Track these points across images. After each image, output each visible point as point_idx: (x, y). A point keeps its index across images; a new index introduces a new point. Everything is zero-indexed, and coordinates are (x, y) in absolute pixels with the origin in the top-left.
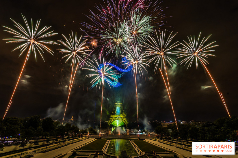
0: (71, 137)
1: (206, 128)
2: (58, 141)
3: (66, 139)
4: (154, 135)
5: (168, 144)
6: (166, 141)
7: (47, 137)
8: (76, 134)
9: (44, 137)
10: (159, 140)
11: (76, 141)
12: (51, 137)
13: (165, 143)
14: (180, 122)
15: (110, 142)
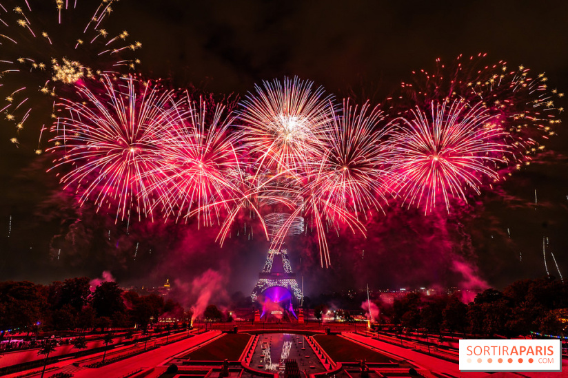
0: (166, 329)
1: (485, 305)
2: (131, 338)
3: (153, 334)
4: (363, 322)
5: (397, 343)
6: (391, 336)
7: (105, 329)
8: (176, 323)
9: (99, 329)
10: (374, 335)
11: (175, 339)
12: (116, 329)
13: (388, 340)
15: (257, 339)
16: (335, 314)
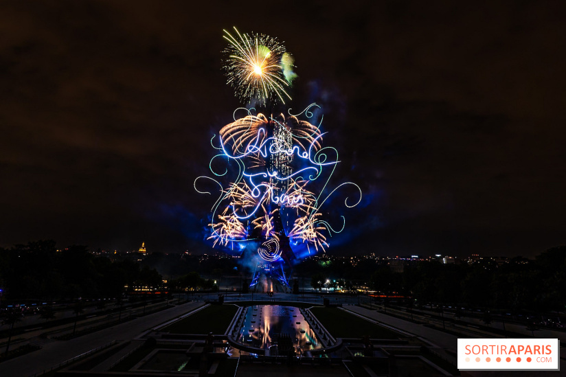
0: (142, 299)
2: (104, 307)
3: (126, 305)
4: (368, 294)
5: (406, 317)
6: (400, 309)
7: (75, 298)
8: (154, 291)
9: (68, 298)
10: (380, 308)
11: (153, 309)
12: (86, 298)
13: (396, 314)
14: (441, 258)
15: (245, 311)
16: (335, 283)
